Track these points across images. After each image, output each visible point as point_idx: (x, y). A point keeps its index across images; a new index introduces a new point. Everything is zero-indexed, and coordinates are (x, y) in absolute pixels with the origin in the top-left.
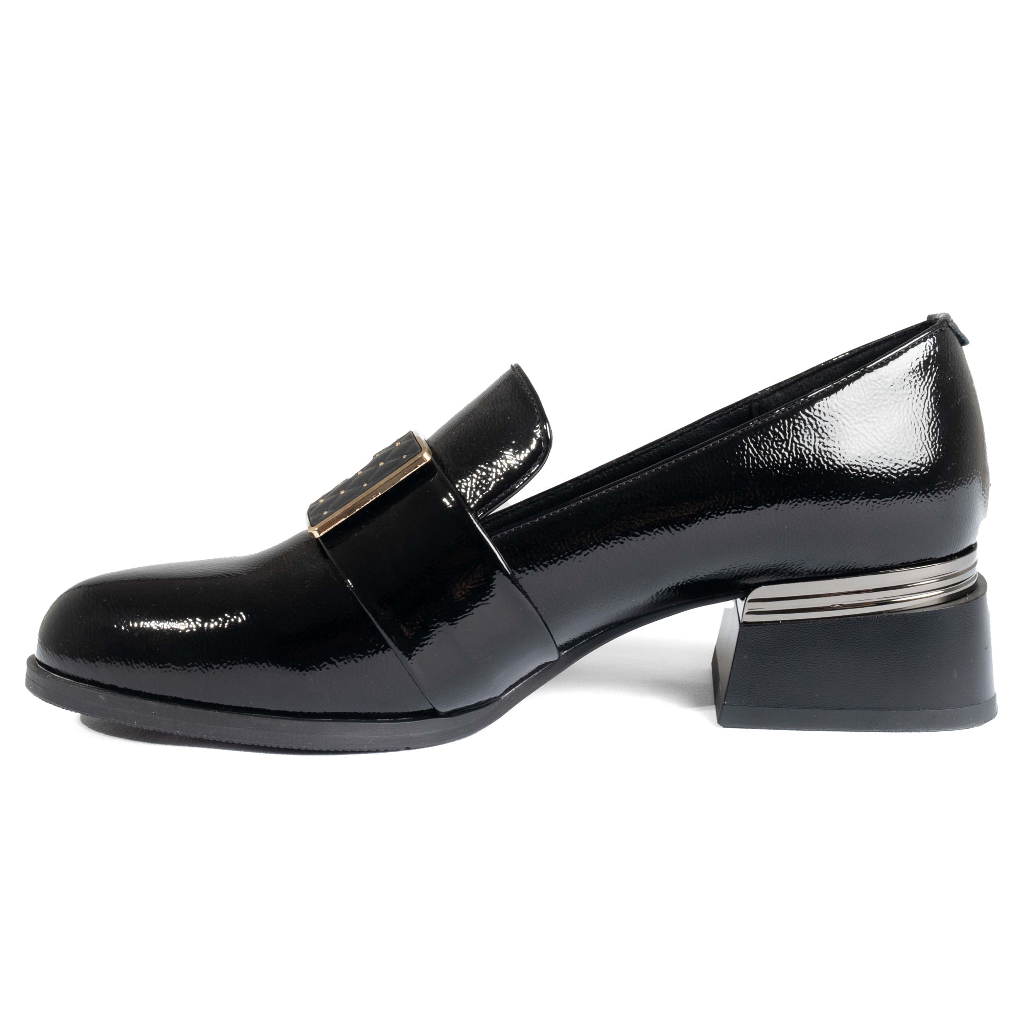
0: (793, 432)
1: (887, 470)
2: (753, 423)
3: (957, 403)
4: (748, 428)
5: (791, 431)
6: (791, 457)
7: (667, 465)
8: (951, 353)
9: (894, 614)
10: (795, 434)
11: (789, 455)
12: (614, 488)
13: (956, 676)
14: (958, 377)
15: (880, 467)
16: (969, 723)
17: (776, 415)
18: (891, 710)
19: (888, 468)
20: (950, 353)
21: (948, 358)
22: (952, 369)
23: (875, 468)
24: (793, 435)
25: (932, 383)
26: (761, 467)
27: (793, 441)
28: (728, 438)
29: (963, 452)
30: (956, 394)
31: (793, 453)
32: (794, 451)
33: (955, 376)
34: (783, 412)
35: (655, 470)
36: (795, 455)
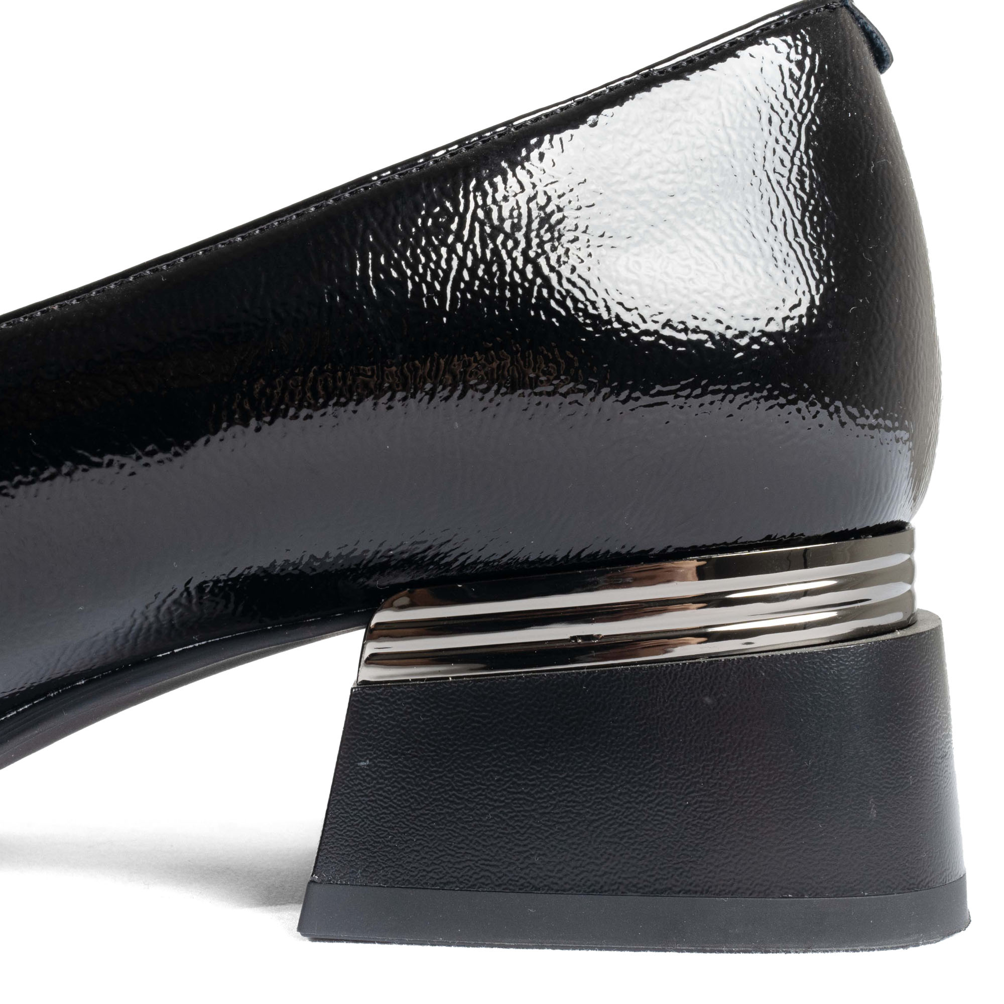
0: (475, 197)
1: (705, 297)
2: (379, 178)
3: (868, 170)
4: (366, 188)
5: (472, 195)
6: (469, 254)
7: (165, 267)
8: (853, 61)
9: (723, 659)
10: (480, 202)
11: (465, 250)
12: (30, 318)
13: (874, 813)
14: (870, 115)
15: (686, 288)
16: (908, 935)
17: (436, 162)
18: (718, 895)
19: (705, 294)
20: (849, 59)
21: (846, 70)
22: (855, 95)
23: (676, 291)
24: (477, 206)
25: (809, 116)
26: (395, 274)
27: (475, 217)
28: (316, 208)
29: (884, 277)
30: (866, 151)
31: (475, 246)
32: (477, 240)
33: (863, 112)
34: (452, 155)
35: (135, 278)
36: (479, 250)
